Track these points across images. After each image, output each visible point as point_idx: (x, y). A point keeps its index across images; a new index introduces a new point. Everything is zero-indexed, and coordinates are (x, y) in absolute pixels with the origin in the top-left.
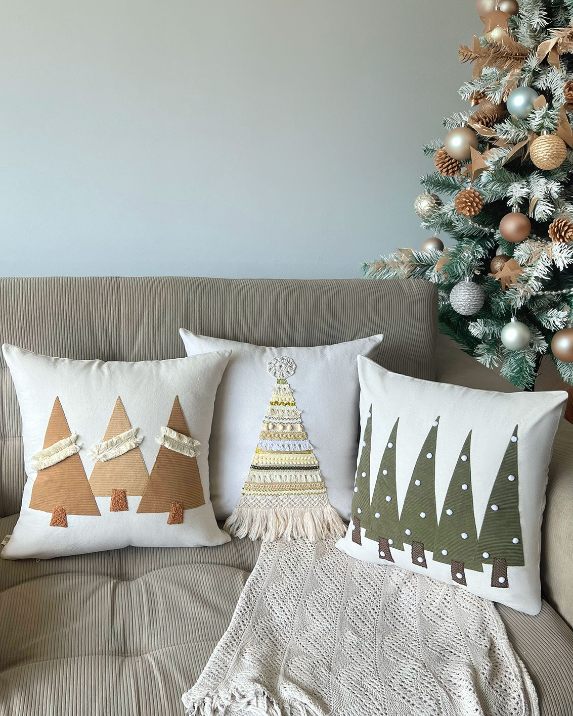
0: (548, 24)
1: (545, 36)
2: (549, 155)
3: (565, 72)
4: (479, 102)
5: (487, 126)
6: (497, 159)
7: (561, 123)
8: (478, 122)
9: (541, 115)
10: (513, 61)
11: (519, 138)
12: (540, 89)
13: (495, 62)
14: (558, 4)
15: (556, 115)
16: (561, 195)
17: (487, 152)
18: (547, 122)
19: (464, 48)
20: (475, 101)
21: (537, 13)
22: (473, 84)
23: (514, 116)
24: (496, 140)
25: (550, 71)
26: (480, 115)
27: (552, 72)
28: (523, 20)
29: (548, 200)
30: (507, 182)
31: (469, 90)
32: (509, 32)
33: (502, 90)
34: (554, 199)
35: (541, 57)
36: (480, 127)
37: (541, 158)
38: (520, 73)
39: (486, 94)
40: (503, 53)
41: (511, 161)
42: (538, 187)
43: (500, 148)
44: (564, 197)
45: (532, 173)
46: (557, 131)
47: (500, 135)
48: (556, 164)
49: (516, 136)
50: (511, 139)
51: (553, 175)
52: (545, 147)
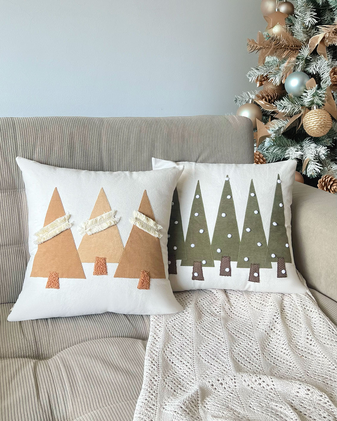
0: (317, 22)
1: (315, 31)
2: (318, 125)
3: (331, 60)
4: (263, 83)
5: (269, 102)
6: (277, 128)
7: (328, 100)
8: (262, 99)
9: (312, 94)
10: (290, 51)
11: (294, 112)
12: (311, 73)
13: (276, 52)
14: (325, 7)
15: (324, 94)
16: (328, 156)
17: (269, 123)
18: (316, 100)
19: (251, 41)
20: (260, 83)
21: (308, 13)
22: (258, 70)
23: (290, 94)
24: (276, 113)
25: (319, 59)
26: (264, 94)
27: (320, 60)
28: (298, 19)
29: (318, 161)
30: (285, 147)
31: (255, 74)
32: (286, 29)
33: (281, 74)
34: (322, 159)
35: (312, 48)
36: (264, 103)
37: (312, 127)
38: (295, 61)
39: (268, 77)
40: (282, 45)
41: (288, 130)
42: (310, 151)
43: (279, 120)
44: (330, 158)
45: (304, 139)
46: (324, 106)
47: (280, 110)
48: (324, 132)
49: (292, 110)
50: (288, 112)
51: (321, 141)
52: (315, 119)
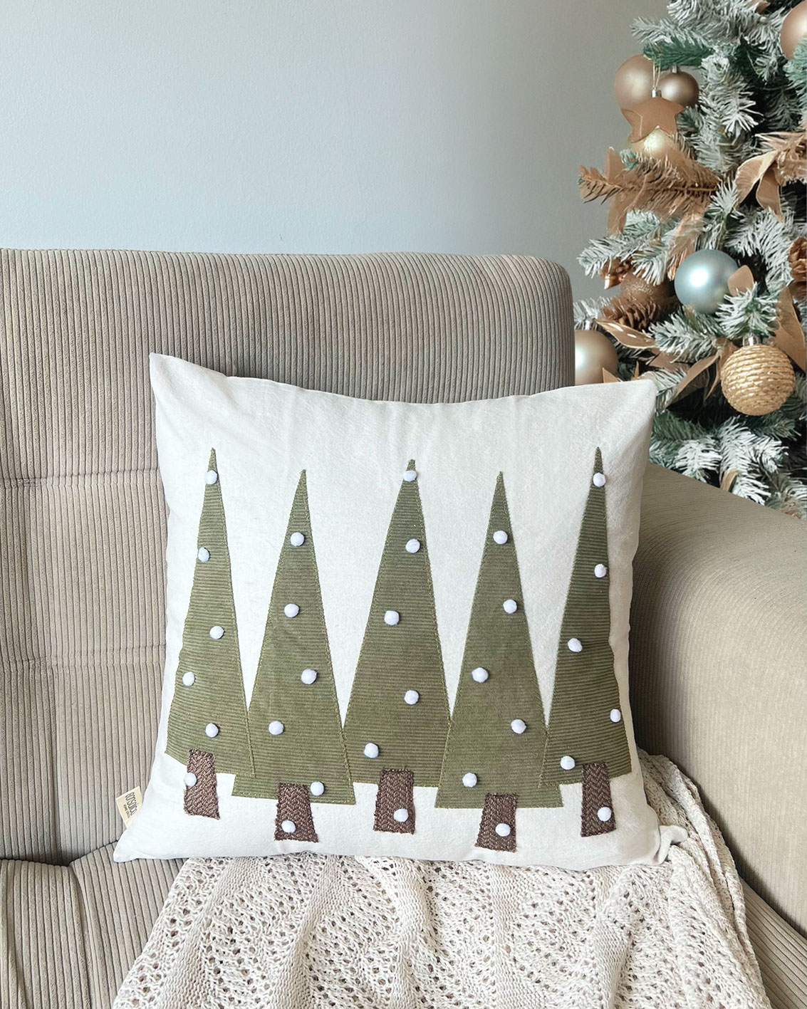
0: (756, 124)
1: (752, 148)
2: (758, 386)
3: (791, 221)
4: (620, 279)
5: (636, 327)
7: (783, 322)
8: (617, 320)
9: (744, 306)
10: (688, 199)
11: (699, 352)
12: (741, 254)
13: (652, 200)
14: (776, 85)
15: (774, 306)
16: (784, 464)
17: (636, 380)
18: (755, 321)
19: (590, 172)
20: (613, 278)
21: (735, 102)
22: (608, 245)
23: (689, 307)
24: (654, 355)
25: (762, 217)
26: (622, 307)
27: (765, 221)
28: (707, 117)
29: (758, 476)
30: (675, 440)
31: (601, 256)
32: (678, 141)
33: (666, 255)
34: (768, 472)
35: (744, 190)
36: (621, 330)
37: (743, 391)
38: (701, 223)
39: (634, 264)
40: (667, 182)
41: (683, 397)
42: (738, 450)
43: (661, 372)
44: (789, 469)
45: (724, 421)
46: (774, 338)
47: (662, 346)
48: (773, 404)
49: (692, 348)
50: (684, 353)
51: (766, 424)
52: (751, 370)
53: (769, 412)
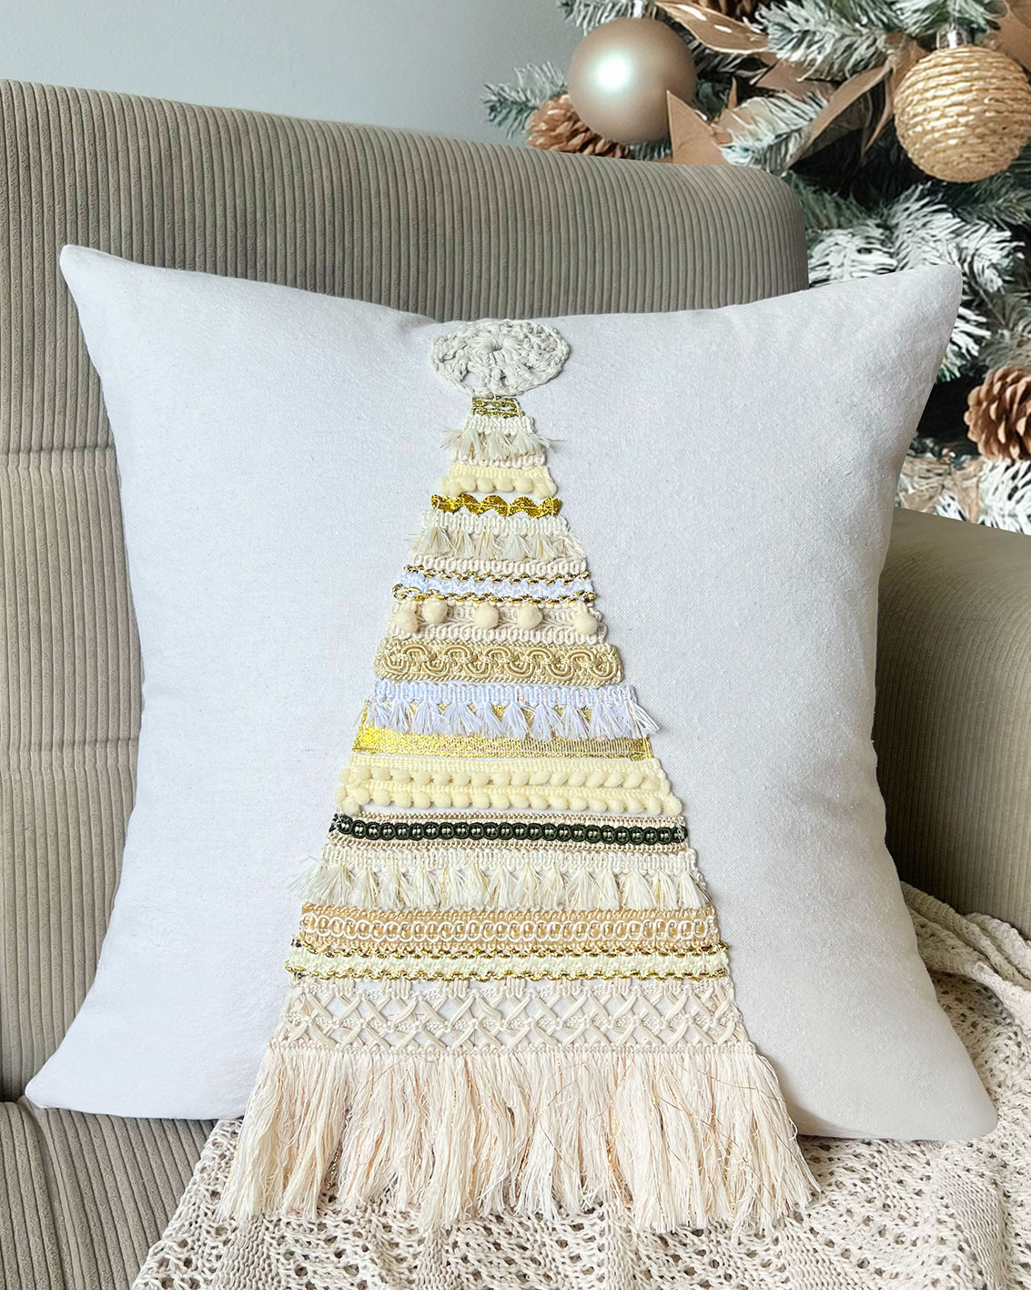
2: (966, 125)
5: (730, 13)
6: (769, 139)
7: (1014, 4)
11: (852, 61)
16: (1015, 276)
17: (731, 114)
24: (765, 66)
29: (966, 299)
34: (986, 292)
36: (703, 18)
37: (937, 135)
41: (821, 146)
42: (927, 249)
43: (779, 98)
44: (1026, 285)
45: (901, 193)
46: (997, 32)
47: (781, 49)
48: (995, 160)
49: (839, 53)
50: (823, 62)
51: (982, 200)
52: (953, 94)
53: (988, 175)
